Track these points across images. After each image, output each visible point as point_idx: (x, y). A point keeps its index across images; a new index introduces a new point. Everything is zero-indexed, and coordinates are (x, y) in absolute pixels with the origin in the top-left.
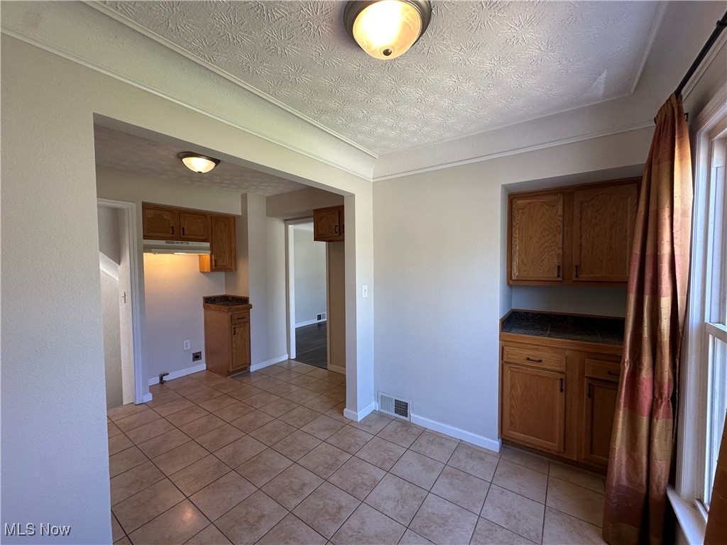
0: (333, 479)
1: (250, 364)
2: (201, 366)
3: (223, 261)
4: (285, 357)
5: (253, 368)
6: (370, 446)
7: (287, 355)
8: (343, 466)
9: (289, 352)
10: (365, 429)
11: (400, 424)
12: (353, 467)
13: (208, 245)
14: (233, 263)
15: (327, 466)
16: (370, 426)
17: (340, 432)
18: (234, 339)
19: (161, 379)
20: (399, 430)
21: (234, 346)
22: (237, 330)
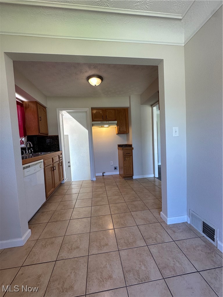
0: (123, 253)
1: (133, 175)
2: (117, 172)
3: (123, 128)
4: (152, 176)
5: (134, 177)
6: (165, 247)
7: (153, 175)
8: (135, 249)
9: (154, 173)
10: (169, 231)
11: (204, 244)
12: (140, 254)
13: (116, 122)
14: (127, 129)
15: (126, 242)
16: (174, 232)
17: (151, 225)
18: (125, 162)
19: (103, 174)
20: (200, 248)
21: (125, 165)
22: (126, 159)
